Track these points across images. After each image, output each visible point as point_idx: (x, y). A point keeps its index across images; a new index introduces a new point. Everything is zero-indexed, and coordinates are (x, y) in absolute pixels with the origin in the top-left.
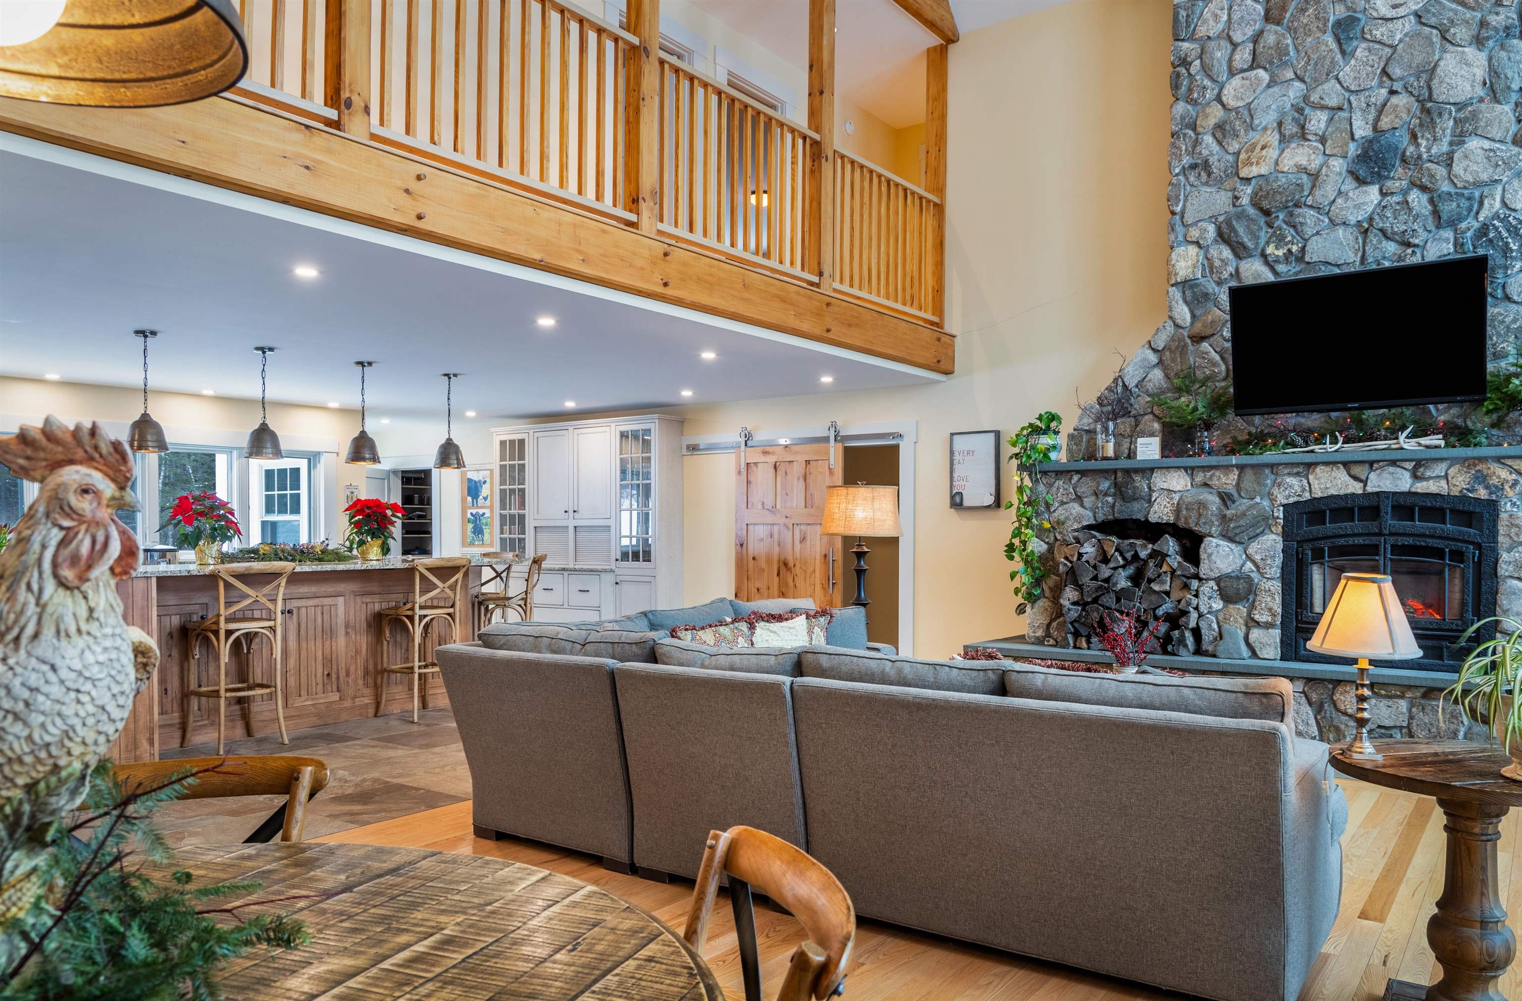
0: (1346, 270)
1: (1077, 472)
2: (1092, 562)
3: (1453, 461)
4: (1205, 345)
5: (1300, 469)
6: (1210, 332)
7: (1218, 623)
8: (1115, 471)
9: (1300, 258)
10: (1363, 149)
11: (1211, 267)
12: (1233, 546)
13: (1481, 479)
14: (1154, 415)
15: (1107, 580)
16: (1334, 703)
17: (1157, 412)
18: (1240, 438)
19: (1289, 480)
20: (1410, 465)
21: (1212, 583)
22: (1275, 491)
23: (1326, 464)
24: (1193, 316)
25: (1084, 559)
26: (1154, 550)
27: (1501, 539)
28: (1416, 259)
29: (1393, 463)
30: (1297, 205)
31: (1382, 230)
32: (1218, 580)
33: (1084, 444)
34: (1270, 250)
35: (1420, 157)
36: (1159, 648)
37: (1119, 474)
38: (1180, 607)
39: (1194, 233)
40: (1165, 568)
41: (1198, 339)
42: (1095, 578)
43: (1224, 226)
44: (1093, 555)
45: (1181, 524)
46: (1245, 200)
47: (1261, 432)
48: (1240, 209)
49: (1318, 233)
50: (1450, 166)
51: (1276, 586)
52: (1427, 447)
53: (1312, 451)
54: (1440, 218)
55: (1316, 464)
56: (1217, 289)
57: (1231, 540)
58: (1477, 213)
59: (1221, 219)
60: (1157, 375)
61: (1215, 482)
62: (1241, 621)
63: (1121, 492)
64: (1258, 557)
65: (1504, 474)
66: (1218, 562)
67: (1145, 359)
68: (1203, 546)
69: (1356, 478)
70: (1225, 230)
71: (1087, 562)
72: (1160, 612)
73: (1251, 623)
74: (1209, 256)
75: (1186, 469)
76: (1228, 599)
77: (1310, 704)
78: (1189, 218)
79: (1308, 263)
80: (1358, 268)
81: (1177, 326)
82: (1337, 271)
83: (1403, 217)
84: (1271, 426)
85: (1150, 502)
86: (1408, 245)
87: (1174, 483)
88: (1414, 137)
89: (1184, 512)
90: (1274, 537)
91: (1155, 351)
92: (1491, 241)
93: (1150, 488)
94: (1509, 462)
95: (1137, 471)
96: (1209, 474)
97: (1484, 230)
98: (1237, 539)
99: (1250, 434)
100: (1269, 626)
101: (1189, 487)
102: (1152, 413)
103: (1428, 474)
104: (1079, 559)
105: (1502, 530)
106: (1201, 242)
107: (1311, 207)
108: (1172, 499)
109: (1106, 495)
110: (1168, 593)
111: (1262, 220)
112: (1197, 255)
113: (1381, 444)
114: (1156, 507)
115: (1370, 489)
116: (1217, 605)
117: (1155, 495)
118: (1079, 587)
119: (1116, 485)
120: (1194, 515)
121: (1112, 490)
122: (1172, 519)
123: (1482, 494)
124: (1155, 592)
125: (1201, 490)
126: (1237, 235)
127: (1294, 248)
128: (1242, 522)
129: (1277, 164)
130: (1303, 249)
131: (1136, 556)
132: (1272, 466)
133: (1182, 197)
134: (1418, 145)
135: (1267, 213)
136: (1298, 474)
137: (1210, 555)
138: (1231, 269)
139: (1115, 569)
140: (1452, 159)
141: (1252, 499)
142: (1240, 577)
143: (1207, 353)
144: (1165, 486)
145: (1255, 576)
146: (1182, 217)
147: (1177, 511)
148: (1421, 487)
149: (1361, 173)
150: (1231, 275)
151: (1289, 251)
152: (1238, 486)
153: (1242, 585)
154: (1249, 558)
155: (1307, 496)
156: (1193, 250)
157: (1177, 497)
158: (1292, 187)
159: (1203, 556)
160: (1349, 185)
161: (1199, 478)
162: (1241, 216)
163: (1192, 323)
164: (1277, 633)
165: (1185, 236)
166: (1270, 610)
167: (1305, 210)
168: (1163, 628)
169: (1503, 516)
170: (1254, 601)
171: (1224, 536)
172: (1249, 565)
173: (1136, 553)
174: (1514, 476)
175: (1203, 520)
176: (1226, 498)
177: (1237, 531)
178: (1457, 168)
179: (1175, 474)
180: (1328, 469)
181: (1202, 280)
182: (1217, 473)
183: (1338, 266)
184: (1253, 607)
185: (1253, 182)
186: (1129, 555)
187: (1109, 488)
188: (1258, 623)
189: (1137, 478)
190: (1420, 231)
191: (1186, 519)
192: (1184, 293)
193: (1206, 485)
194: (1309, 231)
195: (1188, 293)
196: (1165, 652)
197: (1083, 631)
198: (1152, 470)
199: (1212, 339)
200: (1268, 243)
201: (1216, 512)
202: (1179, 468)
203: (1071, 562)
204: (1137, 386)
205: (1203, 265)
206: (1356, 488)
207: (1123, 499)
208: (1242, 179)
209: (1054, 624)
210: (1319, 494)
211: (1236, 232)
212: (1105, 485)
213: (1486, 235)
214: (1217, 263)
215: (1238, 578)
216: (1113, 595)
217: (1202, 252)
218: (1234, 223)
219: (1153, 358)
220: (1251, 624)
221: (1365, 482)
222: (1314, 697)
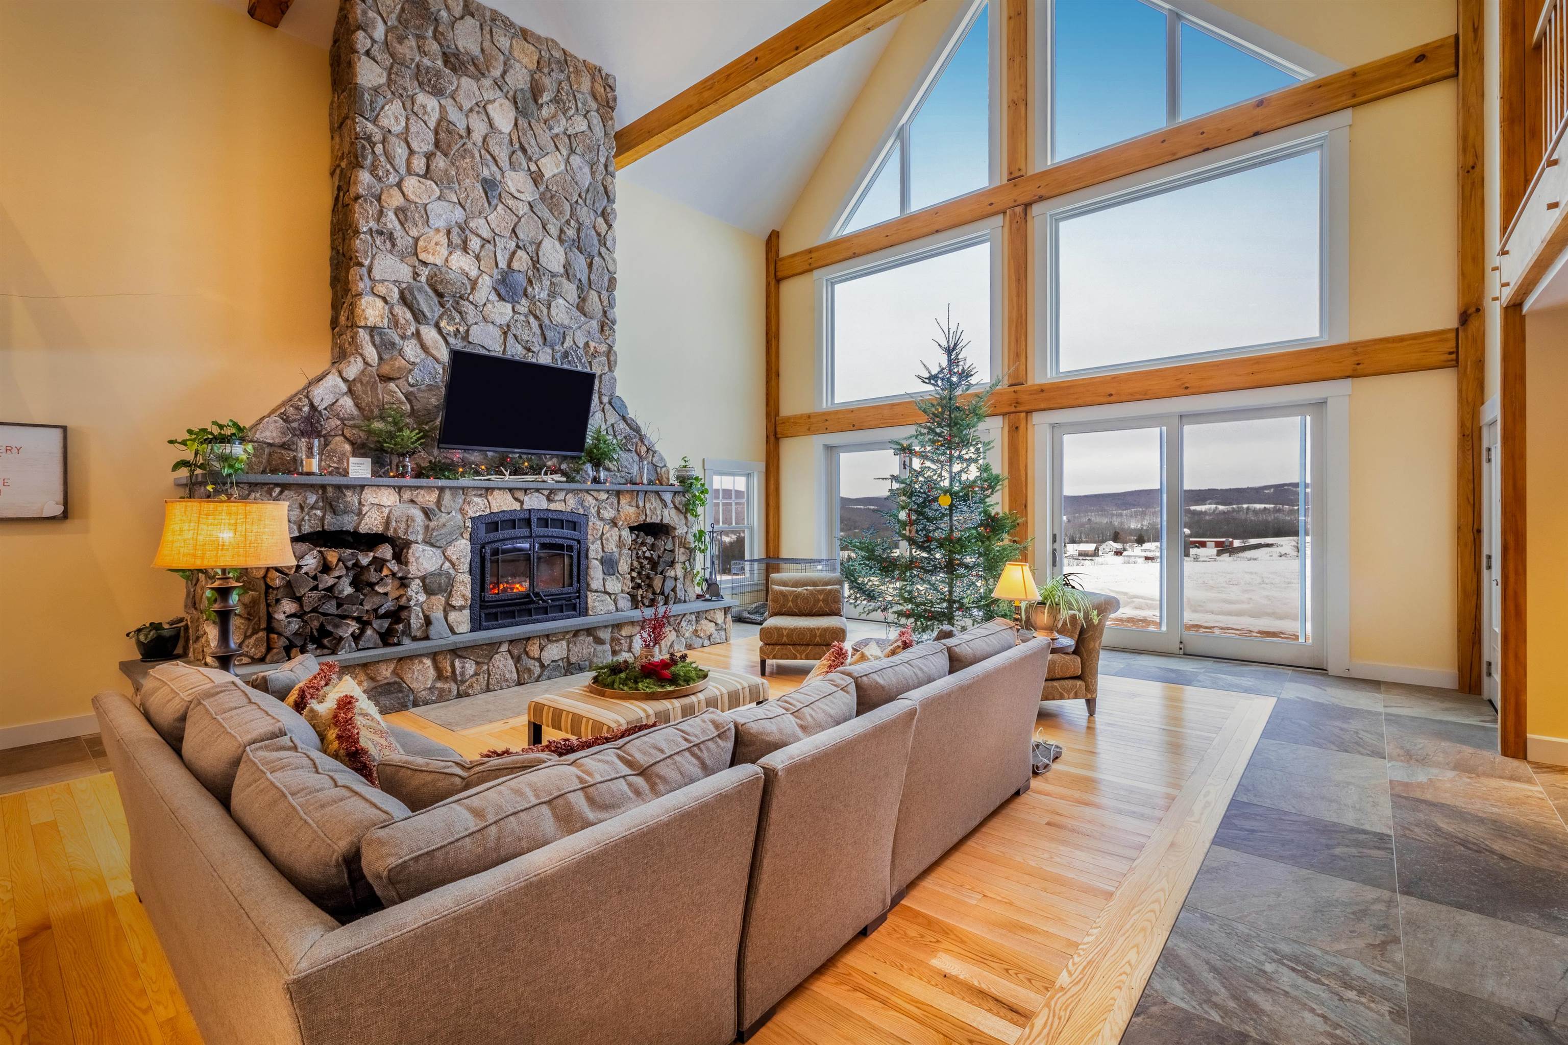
0: (493, 354)
1: (277, 485)
2: (312, 574)
3: (569, 491)
4: (392, 386)
5: (483, 492)
6: (398, 375)
7: (423, 612)
8: (323, 487)
9: (466, 337)
10: (502, 276)
11: (396, 323)
12: (434, 550)
13: (581, 503)
14: (345, 437)
15: (330, 589)
16: (527, 653)
17: (348, 435)
18: (423, 465)
19: (477, 500)
20: (546, 493)
21: (418, 581)
22: (466, 507)
23: (500, 489)
24: (381, 358)
25: (303, 571)
26: (374, 558)
27: (589, 537)
28: (534, 360)
29: (537, 490)
30: (461, 297)
31: (514, 335)
32: (423, 579)
33: (265, 456)
34: (443, 324)
35: (534, 297)
36: (379, 642)
37: (330, 490)
38: (401, 603)
39: (381, 289)
40: (385, 572)
41: (387, 379)
42: (315, 588)
43: (406, 292)
44: (314, 566)
45: (390, 533)
46: (423, 279)
47: (439, 461)
48: (419, 284)
49: (476, 323)
50: (549, 308)
51: (467, 578)
52: (557, 482)
53: (489, 480)
54: (545, 339)
55: (493, 489)
56: (401, 342)
57: (432, 545)
58: (563, 343)
59: (404, 286)
60: (347, 403)
61: (419, 499)
62: (441, 608)
63: (331, 506)
64: (454, 558)
65: (590, 499)
66: (425, 563)
67: (336, 386)
68: (411, 551)
69: (516, 499)
70: (408, 296)
71: (306, 573)
72: (382, 611)
73: (449, 607)
74: (395, 313)
75: (394, 487)
76: (429, 591)
77: (512, 658)
78: (377, 274)
79: (470, 343)
80: (500, 355)
81: (366, 363)
82: (487, 353)
83: (527, 332)
84: (446, 458)
85: (360, 513)
86: (529, 350)
87: (385, 499)
88: (530, 282)
89: (394, 524)
90: (464, 541)
91: (345, 380)
92: (569, 362)
93: (360, 503)
94: (592, 493)
95: (348, 487)
96: (415, 493)
97: (566, 355)
98: (438, 544)
99: (430, 462)
100: (461, 608)
101: (398, 503)
102: (343, 434)
103: (557, 498)
104: (296, 571)
105: (590, 532)
106: (388, 299)
107: (472, 303)
108: (382, 513)
109: (313, 508)
110: (386, 594)
111: (436, 299)
112: (384, 308)
113: (530, 478)
114: (366, 519)
115: (525, 507)
116: (422, 597)
117: (365, 509)
118: (299, 600)
119: (324, 498)
120: (403, 525)
121: (321, 504)
122: (380, 529)
123: (581, 511)
124: (378, 593)
125: (406, 505)
126: (418, 305)
127: (461, 329)
128: (442, 531)
129: (447, 260)
130: (468, 331)
131: (357, 564)
132: (463, 488)
133: (370, 254)
134: (533, 288)
135: (440, 295)
136: (480, 495)
137: (418, 558)
138: (413, 329)
139: (339, 578)
140: (550, 305)
141: (449, 513)
142: (439, 573)
143: (395, 392)
144: (376, 501)
145: (452, 571)
146: (370, 271)
147: (387, 523)
148: (553, 506)
149: (502, 292)
150: (413, 334)
151: (457, 329)
152: (439, 503)
153: (443, 580)
154: (447, 558)
155: (488, 511)
156: (379, 303)
157: (387, 511)
158: (459, 283)
159: (411, 559)
160: (493, 297)
161: (407, 495)
162: (420, 290)
163: (379, 364)
164: (467, 612)
165: (372, 289)
166: (463, 596)
167: (466, 303)
168: (386, 624)
169: (590, 524)
170: (451, 591)
171: (426, 542)
172: (447, 564)
173: (358, 560)
174: (594, 501)
175: (411, 530)
176: (427, 513)
177: (438, 538)
178: (553, 312)
179: (386, 492)
180: (501, 492)
181: (387, 330)
182: (422, 492)
183: (489, 351)
184: (450, 595)
185: (429, 267)
186: (350, 564)
187: (316, 502)
188: (454, 607)
189: (349, 493)
190: (536, 343)
191: (395, 529)
192: (372, 337)
193: (412, 501)
194: (471, 321)
195: (377, 339)
196: (386, 644)
197: (299, 642)
198: (362, 487)
199: (397, 382)
200: (441, 317)
201: (421, 524)
202: (389, 486)
203: (287, 575)
204: (325, 409)
205: (389, 319)
206: (516, 506)
207: (335, 513)
208: (420, 261)
209: (252, 641)
210: (495, 510)
211: (417, 301)
212: (312, 499)
213: (567, 357)
214: (402, 321)
215: (440, 575)
216: (334, 602)
217: (387, 307)
218: (416, 293)
219: (344, 387)
220: (448, 609)
221: (522, 503)
222: (516, 652)
